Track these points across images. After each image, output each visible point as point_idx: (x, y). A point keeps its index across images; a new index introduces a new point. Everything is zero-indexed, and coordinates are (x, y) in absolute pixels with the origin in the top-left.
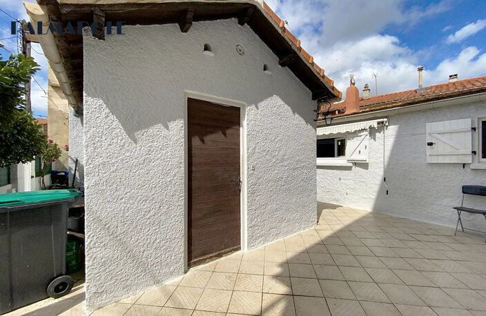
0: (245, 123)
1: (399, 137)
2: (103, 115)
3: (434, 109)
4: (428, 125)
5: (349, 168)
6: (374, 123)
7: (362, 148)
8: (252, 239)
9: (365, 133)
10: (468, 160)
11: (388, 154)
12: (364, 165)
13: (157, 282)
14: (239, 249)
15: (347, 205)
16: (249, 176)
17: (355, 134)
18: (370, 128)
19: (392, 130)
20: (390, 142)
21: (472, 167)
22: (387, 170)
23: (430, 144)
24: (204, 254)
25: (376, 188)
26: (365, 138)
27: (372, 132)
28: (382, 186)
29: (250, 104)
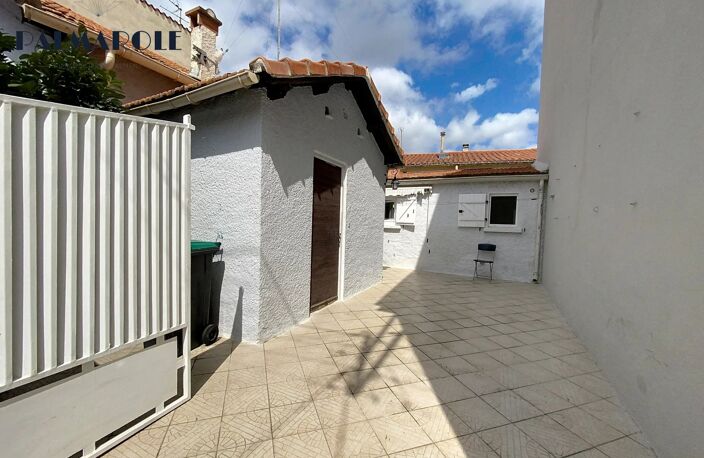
0: (345, 182)
1: (439, 204)
2: (271, 171)
3: (465, 183)
4: (461, 196)
5: (397, 231)
6: (421, 190)
7: (410, 212)
8: (346, 289)
9: (414, 198)
10: (482, 225)
11: (430, 218)
12: (410, 228)
13: (295, 322)
14: (336, 299)
15: (394, 265)
16: (347, 232)
17: (405, 198)
18: (419, 193)
19: (434, 197)
20: (432, 208)
21: (485, 230)
22: (430, 232)
23: (461, 211)
24: (318, 302)
25: (419, 249)
26: (413, 203)
27: (420, 197)
28: (424, 246)
29: (349, 165)
